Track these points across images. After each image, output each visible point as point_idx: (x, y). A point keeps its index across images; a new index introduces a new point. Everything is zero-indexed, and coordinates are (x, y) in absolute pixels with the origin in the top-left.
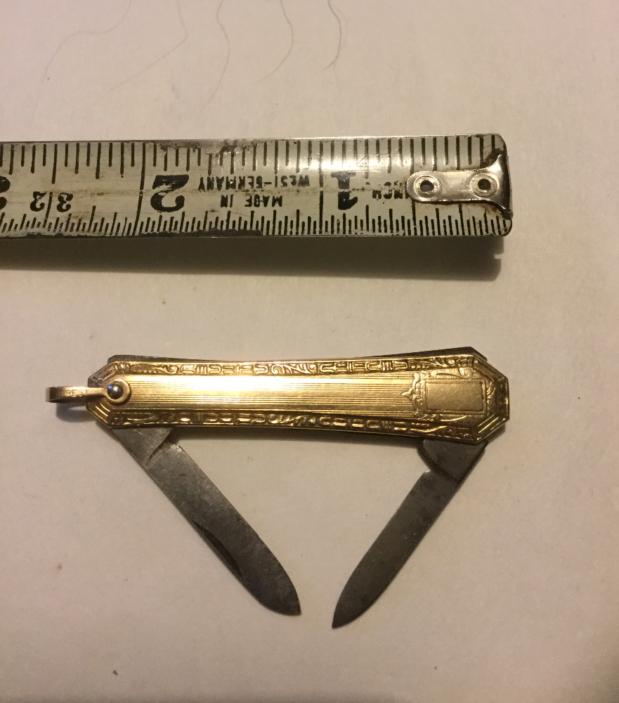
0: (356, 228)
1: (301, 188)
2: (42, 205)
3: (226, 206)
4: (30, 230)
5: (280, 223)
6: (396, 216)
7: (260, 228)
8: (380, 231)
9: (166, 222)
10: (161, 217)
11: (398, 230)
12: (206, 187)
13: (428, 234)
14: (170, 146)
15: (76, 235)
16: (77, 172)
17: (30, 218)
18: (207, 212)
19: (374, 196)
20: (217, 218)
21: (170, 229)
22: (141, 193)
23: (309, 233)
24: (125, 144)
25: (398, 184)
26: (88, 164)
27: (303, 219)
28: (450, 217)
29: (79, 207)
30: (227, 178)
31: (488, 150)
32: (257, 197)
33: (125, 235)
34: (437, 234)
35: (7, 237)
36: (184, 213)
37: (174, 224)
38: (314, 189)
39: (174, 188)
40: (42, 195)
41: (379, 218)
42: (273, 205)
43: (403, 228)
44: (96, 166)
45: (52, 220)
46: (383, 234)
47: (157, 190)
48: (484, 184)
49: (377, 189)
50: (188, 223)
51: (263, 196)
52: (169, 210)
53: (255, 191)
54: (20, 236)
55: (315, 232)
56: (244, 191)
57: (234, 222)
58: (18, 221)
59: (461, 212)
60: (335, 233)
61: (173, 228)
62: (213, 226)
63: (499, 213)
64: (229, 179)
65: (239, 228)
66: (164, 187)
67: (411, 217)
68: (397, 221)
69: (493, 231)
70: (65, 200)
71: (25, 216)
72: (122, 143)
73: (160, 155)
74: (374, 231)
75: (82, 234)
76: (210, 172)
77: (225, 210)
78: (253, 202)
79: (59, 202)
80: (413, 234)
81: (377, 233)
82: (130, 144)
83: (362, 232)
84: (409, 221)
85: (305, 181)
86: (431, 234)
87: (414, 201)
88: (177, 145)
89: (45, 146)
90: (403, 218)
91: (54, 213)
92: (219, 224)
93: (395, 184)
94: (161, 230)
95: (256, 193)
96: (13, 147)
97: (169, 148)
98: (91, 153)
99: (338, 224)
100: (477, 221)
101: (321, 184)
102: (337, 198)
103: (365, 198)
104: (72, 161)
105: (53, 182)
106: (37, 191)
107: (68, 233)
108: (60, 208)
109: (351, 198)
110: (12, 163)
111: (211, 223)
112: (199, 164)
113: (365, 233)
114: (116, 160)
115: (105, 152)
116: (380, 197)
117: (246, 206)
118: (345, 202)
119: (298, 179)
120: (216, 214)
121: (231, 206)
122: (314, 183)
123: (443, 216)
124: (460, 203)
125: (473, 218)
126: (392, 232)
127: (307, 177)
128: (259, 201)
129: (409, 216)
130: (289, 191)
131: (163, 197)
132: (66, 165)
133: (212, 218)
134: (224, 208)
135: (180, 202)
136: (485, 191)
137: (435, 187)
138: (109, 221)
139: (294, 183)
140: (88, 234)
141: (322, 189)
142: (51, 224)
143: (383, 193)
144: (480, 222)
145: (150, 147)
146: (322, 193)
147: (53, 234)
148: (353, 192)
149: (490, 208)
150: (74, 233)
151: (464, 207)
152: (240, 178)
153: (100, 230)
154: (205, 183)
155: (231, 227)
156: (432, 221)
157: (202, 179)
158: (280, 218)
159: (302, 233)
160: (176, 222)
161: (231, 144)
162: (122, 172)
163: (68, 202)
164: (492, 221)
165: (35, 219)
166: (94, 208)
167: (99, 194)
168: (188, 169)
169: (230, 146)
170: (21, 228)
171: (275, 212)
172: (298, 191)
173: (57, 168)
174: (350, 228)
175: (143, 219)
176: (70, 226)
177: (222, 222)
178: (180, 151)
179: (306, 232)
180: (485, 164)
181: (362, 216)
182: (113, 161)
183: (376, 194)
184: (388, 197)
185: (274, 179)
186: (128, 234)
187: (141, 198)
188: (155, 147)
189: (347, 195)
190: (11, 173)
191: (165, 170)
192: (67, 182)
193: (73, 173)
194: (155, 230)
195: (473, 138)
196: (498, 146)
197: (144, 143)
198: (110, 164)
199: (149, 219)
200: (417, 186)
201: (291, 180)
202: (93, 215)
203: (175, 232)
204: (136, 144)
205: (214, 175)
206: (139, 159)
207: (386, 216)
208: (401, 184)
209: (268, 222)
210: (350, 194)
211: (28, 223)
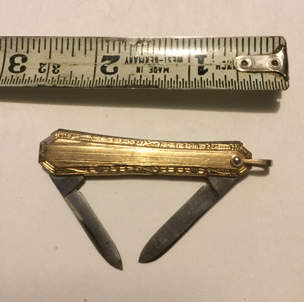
0: (208, 85)
1: (178, 63)
2: (45, 70)
3: (139, 72)
4: (39, 83)
5: (168, 81)
6: (228, 79)
7: (157, 84)
8: (220, 87)
9: (109, 80)
10: (106, 78)
11: (229, 86)
12: (129, 62)
13: (245, 88)
14: (110, 40)
15: (63, 86)
16: (62, 53)
17: (38, 77)
18: (130, 75)
19: (217, 68)
20: (135, 78)
21: (111, 84)
22: (96, 65)
23: (183, 87)
24: (87, 39)
25: (229, 62)
26: (68, 49)
27: (180, 80)
28: (256, 80)
29: (63, 71)
30: (140, 57)
31: (277, 45)
32: (155, 68)
33: (88, 86)
34: (250, 89)
35: (27, 87)
36: (118, 76)
37: (113, 81)
38: (185, 64)
39: (112, 62)
40: (44, 65)
41: (220, 80)
42: (164, 72)
43: (232, 85)
44: (72, 50)
45: (50, 78)
46: (222, 88)
47: (104, 63)
48: (275, 63)
49: (218, 64)
50: (120, 81)
51: (159, 68)
52: (110, 74)
53: (154, 64)
54: (34, 86)
55: (186, 87)
56: (148, 64)
57: (144, 81)
58: (32, 78)
59: (262, 77)
60: (197, 87)
61: (113, 83)
62: (133, 83)
63: (282, 78)
64: (141, 58)
65: (147, 84)
66: (107, 62)
67: (236, 79)
68: (229, 81)
69: (280, 87)
70: (56, 67)
71: (36, 76)
72: (86, 39)
73: (105, 45)
74: (217, 86)
75: (66, 86)
76: (131, 55)
77: (138, 75)
78: (153, 70)
79: (53, 69)
80: (237, 88)
81: (219, 88)
82: (90, 38)
83: (211, 87)
84: (235, 81)
85: (180, 60)
86: (247, 89)
87: (238, 71)
88: (114, 40)
89: (45, 39)
90: (232, 80)
91: (51, 74)
92: (136, 81)
93: (228, 62)
94: (107, 84)
95: (155, 66)
96: (28, 39)
97: (110, 41)
98: (70, 43)
99: (198, 83)
100: (271, 82)
101: (189, 61)
102: (197, 69)
103: (212, 69)
104: (59, 47)
105: (50, 58)
106: (42, 62)
107: (59, 85)
108: (54, 72)
109: (205, 69)
110: (28, 48)
111: (132, 81)
112: (125, 49)
113: (212, 88)
114: (82, 47)
115: (77, 43)
116: (220, 69)
117: (150, 72)
118: (202, 71)
119: (177, 59)
120: (134, 77)
121: (142, 72)
122: (185, 61)
123: (253, 79)
124: (262, 73)
125: (269, 80)
126: (226, 87)
127: (182, 58)
128: (157, 70)
129: (235, 79)
130: (172, 65)
131: (107, 67)
132: (56, 49)
133: (132, 78)
134: (138, 73)
135: (116, 69)
136: (275, 66)
137: (249, 63)
138: (79, 79)
139: (175, 61)
140: (69, 86)
141: (189, 64)
142: (49, 80)
143: (221, 67)
144: (273, 82)
145: (100, 40)
146: (189, 66)
147: (51, 85)
148: (205, 66)
149: (277, 75)
150: (62, 85)
151: (264, 75)
152: (146, 57)
153: (75, 84)
154: (129, 60)
155: (142, 83)
156: (247, 82)
157: (127, 58)
158: (168, 79)
159: (180, 87)
160: (114, 80)
161: (142, 39)
162: (85, 54)
163: (58, 69)
164: (279, 82)
165: (41, 78)
166: (71, 72)
167: (74, 65)
168: (119, 52)
169: (141, 41)
170: (34, 82)
171: (165, 76)
172: (177, 65)
173: (52, 51)
174: (204, 85)
175: (97, 78)
176: (59, 81)
177: (138, 80)
178: (115, 43)
179: (182, 86)
180: (275, 52)
181: (210, 79)
182: (81, 48)
183: (218, 67)
184: (224, 68)
185: (165, 58)
186: (90, 86)
187: (95, 68)
188: (103, 40)
189: (203, 67)
190: (28, 53)
191: (108, 52)
192: (57, 58)
193: (60, 53)
194: (104, 84)
195: (269, 38)
196: (282, 42)
197: (97, 38)
198: (79, 49)
199: (100, 78)
200: (239, 63)
201: (173, 59)
202: (71, 76)
203: (114, 85)
204: (93, 39)
205: (133, 56)
206: (94, 46)
207: (223, 79)
208: (231, 62)
209: (162, 81)
210: (204, 67)
211: (38, 79)
